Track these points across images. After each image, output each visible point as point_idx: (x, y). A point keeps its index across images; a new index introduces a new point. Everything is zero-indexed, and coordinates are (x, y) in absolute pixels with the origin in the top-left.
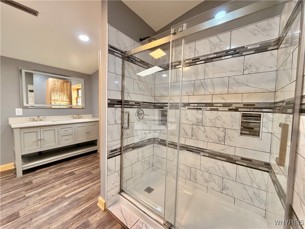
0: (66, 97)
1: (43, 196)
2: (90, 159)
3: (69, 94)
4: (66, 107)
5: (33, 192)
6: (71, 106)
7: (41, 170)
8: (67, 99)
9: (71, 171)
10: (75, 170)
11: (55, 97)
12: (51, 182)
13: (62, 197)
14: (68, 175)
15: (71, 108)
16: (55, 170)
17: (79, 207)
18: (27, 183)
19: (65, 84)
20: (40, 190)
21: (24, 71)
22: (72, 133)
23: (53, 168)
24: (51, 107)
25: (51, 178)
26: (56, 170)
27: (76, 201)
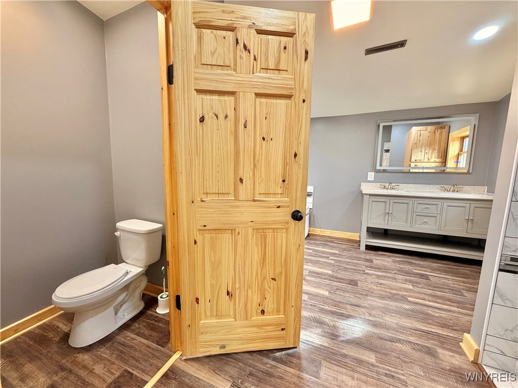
0: (436, 155)
1: (382, 281)
2: (468, 272)
3: (442, 149)
4: (433, 171)
5: (372, 272)
6: (443, 168)
7: (384, 253)
8: (438, 158)
9: (423, 272)
10: (430, 274)
11: (418, 156)
12: (393, 272)
13: (403, 296)
14: (419, 276)
15: (443, 172)
16: (400, 261)
17: (424, 323)
18: (368, 259)
19: (438, 132)
20: (380, 274)
21: (381, 125)
22: (436, 215)
23: (399, 257)
24: (410, 170)
25: (394, 267)
26: (402, 261)
27: (422, 313)
